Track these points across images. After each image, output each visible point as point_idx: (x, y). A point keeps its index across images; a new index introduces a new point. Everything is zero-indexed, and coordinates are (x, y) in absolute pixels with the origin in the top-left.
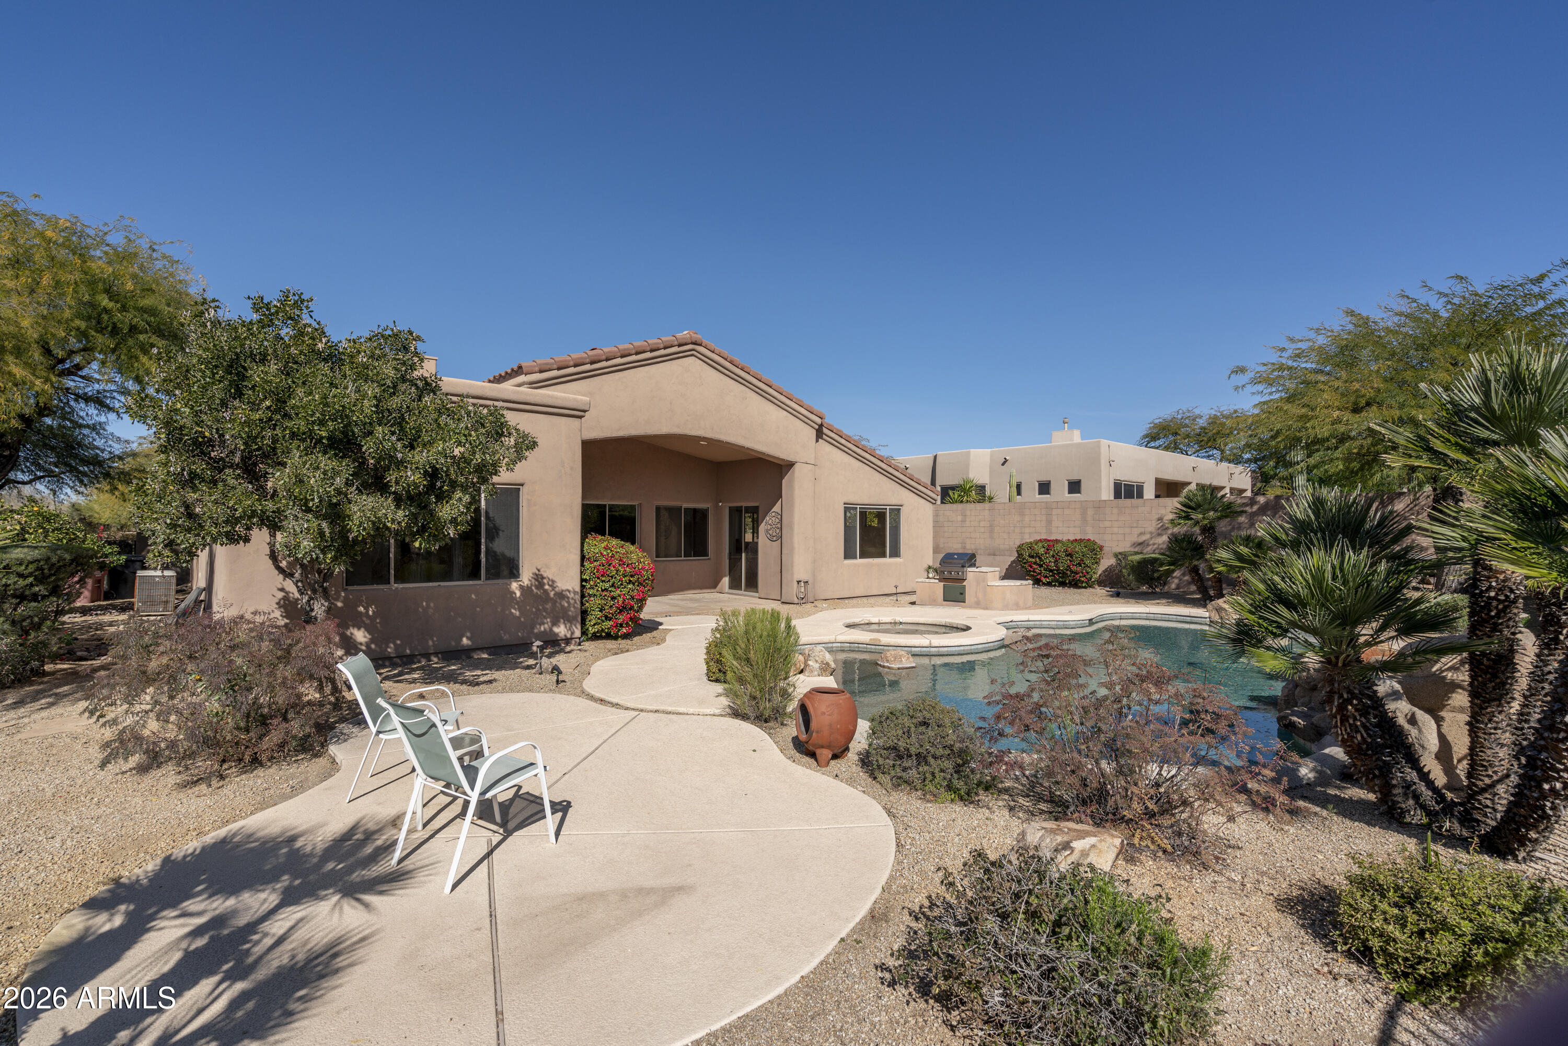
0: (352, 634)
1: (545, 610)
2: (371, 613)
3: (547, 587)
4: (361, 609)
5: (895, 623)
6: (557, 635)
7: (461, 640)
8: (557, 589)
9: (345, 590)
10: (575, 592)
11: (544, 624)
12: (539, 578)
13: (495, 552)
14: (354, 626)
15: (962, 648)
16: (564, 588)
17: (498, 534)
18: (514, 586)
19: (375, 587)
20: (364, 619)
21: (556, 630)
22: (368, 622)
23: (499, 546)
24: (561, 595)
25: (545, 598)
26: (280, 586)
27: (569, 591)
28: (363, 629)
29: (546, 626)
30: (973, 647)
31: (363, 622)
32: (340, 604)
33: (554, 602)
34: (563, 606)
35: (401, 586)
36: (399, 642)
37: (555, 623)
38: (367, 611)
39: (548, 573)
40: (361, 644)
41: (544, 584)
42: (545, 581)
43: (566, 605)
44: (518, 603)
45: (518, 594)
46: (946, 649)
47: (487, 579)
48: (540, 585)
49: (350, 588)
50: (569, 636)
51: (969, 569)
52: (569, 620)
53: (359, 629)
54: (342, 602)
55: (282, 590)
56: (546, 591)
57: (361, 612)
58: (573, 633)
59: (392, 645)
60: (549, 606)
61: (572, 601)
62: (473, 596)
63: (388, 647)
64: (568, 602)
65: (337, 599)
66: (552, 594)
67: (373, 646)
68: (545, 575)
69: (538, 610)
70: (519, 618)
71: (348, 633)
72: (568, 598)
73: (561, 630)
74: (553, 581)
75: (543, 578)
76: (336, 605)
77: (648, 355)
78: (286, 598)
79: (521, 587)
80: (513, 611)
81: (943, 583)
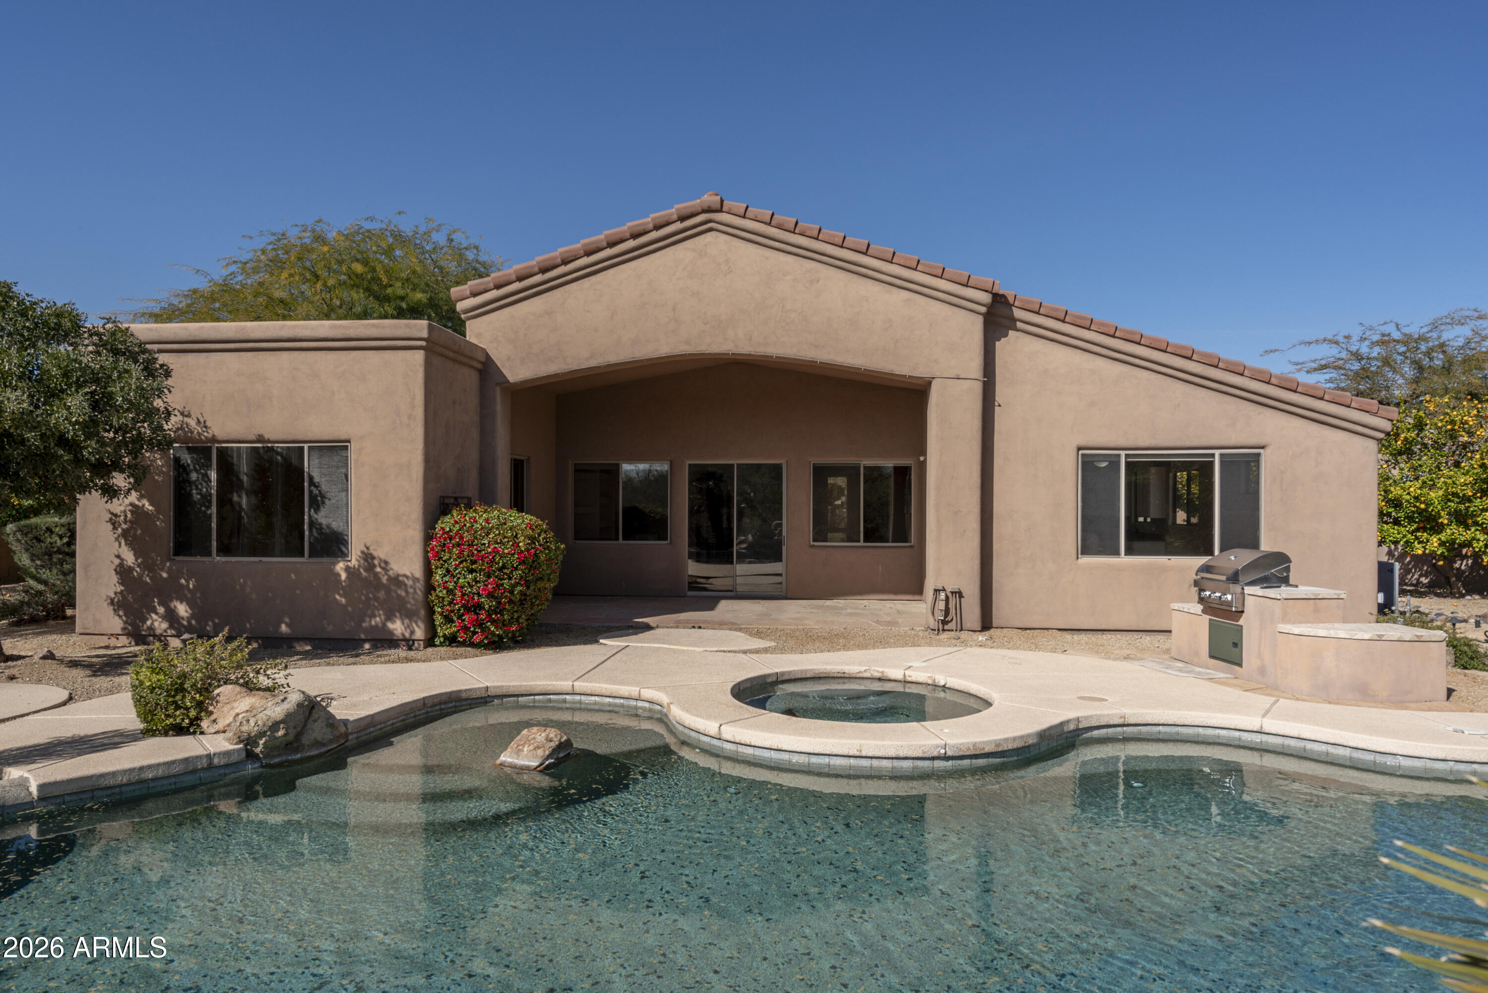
0: (175, 607)
1: (376, 599)
2: (191, 586)
3: (378, 569)
4: (183, 581)
5: (935, 686)
6: (391, 633)
7: (280, 626)
8: (391, 573)
9: (169, 559)
10: (415, 580)
11: (375, 616)
12: (368, 557)
13: (321, 524)
14: (177, 599)
15: (786, 756)
16: (401, 572)
17: (323, 503)
18: (340, 567)
19: (199, 558)
20: (186, 592)
21: (390, 625)
22: (189, 595)
23: (323, 517)
24: (397, 581)
25: (374, 584)
26: (117, 553)
27: (405, 576)
28: (184, 603)
29: (378, 619)
30: (814, 760)
31: (185, 596)
32: (165, 575)
33: (388, 591)
34: (399, 596)
35: (224, 559)
36: (217, 621)
37: (390, 617)
38: (188, 585)
39: (380, 553)
40: (183, 618)
41: (375, 566)
42: (376, 562)
43: (403, 594)
44: (343, 588)
45: (344, 576)
46: (750, 751)
47: (310, 556)
48: (370, 568)
49: (177, 558)
50: (407, 635)
51: (1248, 590)
52: (409, 615)
53: (181, 602)
54: (167, 573)
55: (118, 556)
56: (376, 575)
57: (182, 585)
58: (412, 632)
59: (210, 623)
60: (382, 594)
61: (411, 590)
62: (293, 576)
63: (207, 625)
64: (407, 592)
65: (162, 570)
66: (384, 579)
67: (193, 622)
68: (375, 554)
69: (368, 599)
70: (344, 607)
71: (172, 605)
72: (406, 585)
73: (397, 627)
74: (386, 563)
75: (373, 558)
76: (161, 576)
77: (631, 244)
78: (121, 565)
79: (347, 569)
80: (337, 597)
81: (1208, 617)
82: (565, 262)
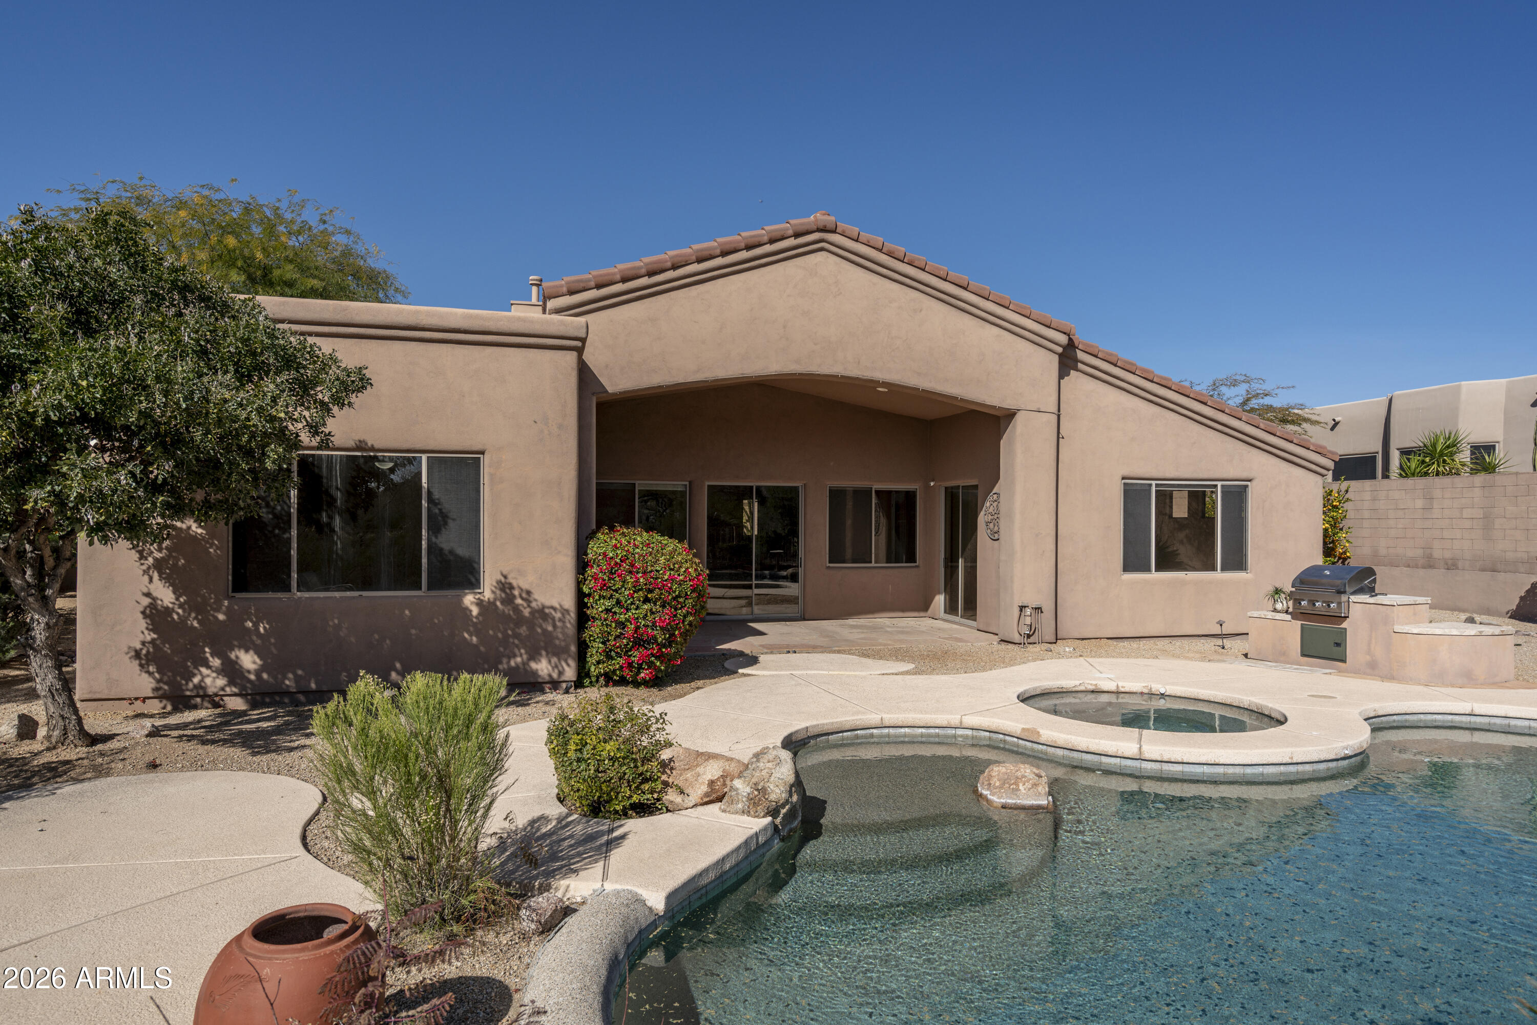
0: (237, 657)
1: (516, 636)
2: (262, 630)
3: (519, 601)
4: (249, 624)
6: (535, 673)
7: (390, 675)
8: (534, 604)
9: (228, 597)
10: (565, 612)
11: (515, 656)
12: (505, 587)
13: (441, 550)
14: (240, 647)
16: (548, 603)
17: (446, 523)
18: (469, 600)
19: (270, 595)
20: (254, 638)
21: (533, 665)
22: (259, 642)
23: (449, 541)
24: (542, 613)
25: (516, 618)
26: (145, 590)
27: (554, 609)
28: (251, 652)
29: (519, 659)
31: (253, 642)
32: (221, 617)
33: (532, 627)
34: (545, 631)
35: (307, 595)
36: (300, 672)
37: (534, 656)
38: (257, 629)
39: (521, 582)
40: (249, 672)
41: (514, 597)
42: (516, 593)
43: (550, 628)
44: (475, 624)
45: (475, 611)
47: (430, 588)
48: (509, 600)
49: (238, 595)
50: (555, 675)
51: (1353, 598)
52: (557, 652)
53: (247, 651)
54: (225, 614)
55: (148, 595)
56: (516, 609)
57: (248, 629)
58: (561, 673)
59: (291, 676)
60: (523, 630)
61: (558, 624)
62: (407, 612)
63: (285, 678)
64: (555, 626)
65: (218, 610)
66: (526, 612)
67: (265, 676)
68: (515, 583)
69: (506, 636)
70: (476, 646)
71: (233, 656)
72: (553, 619)
73: (543, 667)
74: (529, 593)
75: (511, 587)
76: (216, 618)
78: (153, 606)
79: (480, 603)
80: (466, 635)
81: (1299, 623)
82: (675, 267)
